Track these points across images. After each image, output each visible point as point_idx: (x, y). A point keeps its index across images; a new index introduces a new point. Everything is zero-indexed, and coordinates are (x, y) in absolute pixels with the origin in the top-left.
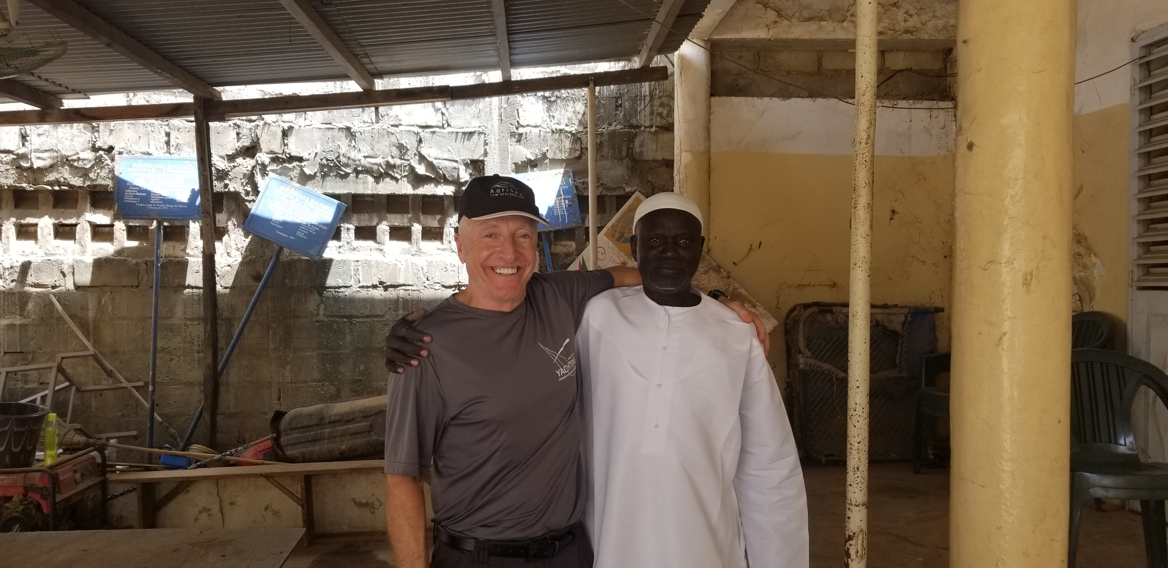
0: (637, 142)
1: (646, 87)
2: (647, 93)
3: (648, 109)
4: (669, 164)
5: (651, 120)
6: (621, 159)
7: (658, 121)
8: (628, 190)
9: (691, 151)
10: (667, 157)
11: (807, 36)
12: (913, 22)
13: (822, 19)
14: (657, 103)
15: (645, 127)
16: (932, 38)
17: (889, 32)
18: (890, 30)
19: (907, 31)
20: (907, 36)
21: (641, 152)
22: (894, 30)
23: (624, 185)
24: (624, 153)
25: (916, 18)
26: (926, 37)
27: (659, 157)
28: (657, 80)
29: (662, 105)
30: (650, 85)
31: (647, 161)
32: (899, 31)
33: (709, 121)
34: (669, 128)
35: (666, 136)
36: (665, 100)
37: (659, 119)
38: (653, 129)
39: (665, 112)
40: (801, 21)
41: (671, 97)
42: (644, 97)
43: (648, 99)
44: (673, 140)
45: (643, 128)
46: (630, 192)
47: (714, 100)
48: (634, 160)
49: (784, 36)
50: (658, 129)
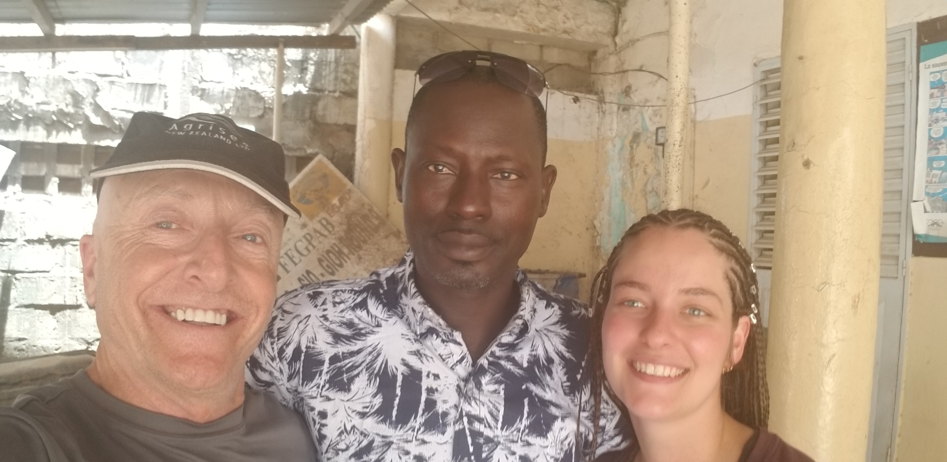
0: (321, 105)
1: (332, 53)
2: (333, 59)
3: (332, 76)
4: (351, 129)
5: (335, 85)
6: (304, 121)
7: (342, 87)
8: (309, 151)
9: (375, 119)
10: (349, 122)
11: (483, 25)
12: (569, 25)
13: (496, 11)
14: (341, 69)
15: (330, 92)
16: (585, 40)
17: (551, 30)
18: (552, 28)
19: (565, 32)
20: (565, 36)
21: (324, 116)
22: (555, 29)
23: (305, 147)
24: (307, 115)
25: (572, 22)
26: (579, 38)
27: (341, 121)
28: (343, 47)
29: (346, 72)
30: (336, 53)
31: (328, 125)
32: (559, 30)
33: (392, 92)
34: (353, 94)
35: (348, 102)
36: (349, 67)
37: (342, 85)
38: (337, 94)
39: (349, 79)
40: (479, 11)
41: (356, 65)
42: (330, 62)
43: (333, 66)
44: (356, 106)
45: (327, 93)
46: (311, 154)
47: (399, 72)
48: (316, 122)
49: (464, 22)
50: (341, 94)
